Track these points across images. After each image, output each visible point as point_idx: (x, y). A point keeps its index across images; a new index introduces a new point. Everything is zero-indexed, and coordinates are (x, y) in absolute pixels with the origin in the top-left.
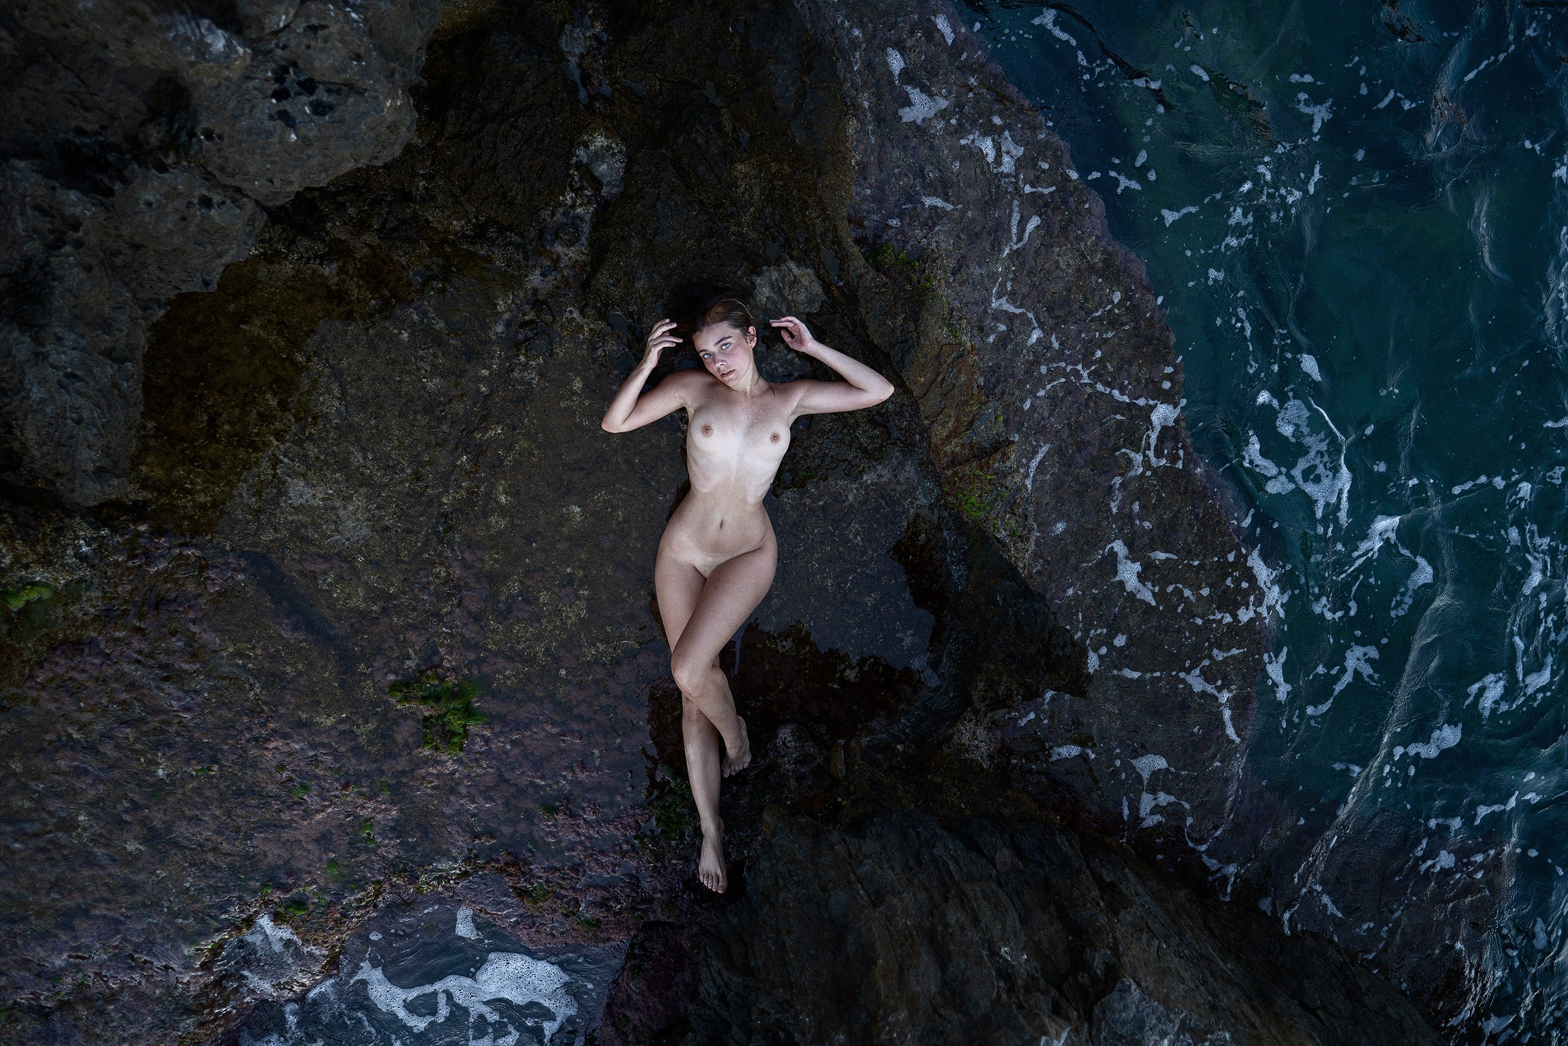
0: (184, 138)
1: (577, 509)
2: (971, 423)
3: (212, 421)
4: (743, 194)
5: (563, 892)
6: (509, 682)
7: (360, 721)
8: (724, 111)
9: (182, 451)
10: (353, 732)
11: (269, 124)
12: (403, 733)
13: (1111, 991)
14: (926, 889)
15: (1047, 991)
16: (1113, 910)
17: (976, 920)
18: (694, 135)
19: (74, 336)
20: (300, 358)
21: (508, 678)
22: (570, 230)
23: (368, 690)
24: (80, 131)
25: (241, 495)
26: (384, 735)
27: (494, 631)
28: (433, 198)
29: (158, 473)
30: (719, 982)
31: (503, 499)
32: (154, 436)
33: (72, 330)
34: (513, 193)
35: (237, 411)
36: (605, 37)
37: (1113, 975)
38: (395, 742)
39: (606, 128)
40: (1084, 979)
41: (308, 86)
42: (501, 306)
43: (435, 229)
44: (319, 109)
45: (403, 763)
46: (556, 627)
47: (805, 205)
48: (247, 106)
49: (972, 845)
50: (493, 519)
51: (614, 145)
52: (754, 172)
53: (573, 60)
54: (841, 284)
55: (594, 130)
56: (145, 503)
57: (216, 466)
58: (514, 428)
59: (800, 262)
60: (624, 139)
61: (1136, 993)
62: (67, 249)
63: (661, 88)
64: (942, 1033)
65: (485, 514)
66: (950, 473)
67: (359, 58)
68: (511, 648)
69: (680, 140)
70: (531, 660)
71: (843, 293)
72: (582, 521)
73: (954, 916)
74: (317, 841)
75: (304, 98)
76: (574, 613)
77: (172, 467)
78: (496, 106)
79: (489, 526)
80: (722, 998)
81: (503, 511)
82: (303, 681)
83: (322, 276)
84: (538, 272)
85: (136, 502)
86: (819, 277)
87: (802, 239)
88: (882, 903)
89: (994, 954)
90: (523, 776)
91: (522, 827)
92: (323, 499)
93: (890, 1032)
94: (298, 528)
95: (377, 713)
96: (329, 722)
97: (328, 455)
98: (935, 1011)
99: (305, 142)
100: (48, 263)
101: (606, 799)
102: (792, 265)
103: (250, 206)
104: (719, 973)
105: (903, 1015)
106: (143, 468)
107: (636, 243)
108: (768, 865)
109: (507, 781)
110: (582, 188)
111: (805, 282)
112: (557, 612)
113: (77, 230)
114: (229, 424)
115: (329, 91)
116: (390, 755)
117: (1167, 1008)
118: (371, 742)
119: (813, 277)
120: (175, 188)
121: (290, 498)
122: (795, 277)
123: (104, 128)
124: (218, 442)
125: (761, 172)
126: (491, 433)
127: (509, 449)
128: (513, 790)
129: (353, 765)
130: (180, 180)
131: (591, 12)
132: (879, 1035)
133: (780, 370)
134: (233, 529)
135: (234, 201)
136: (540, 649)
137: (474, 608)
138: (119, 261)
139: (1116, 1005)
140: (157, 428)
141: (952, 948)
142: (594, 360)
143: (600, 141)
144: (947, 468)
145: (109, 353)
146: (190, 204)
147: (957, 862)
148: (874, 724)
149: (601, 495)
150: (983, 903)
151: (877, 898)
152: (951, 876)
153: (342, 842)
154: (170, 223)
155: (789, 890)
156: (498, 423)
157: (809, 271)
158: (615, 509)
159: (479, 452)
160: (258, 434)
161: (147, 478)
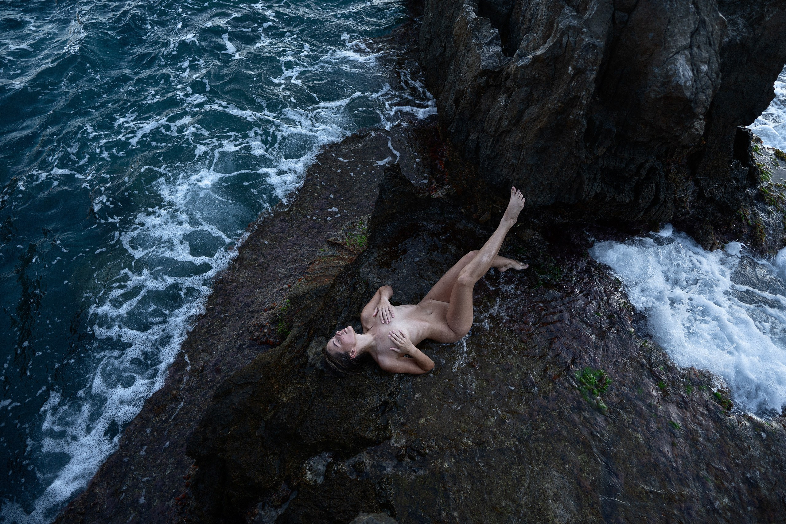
4: (294, 393)
8: (266, 420)
13: (488, 70)
14: (504, 141)
15: (504, 86)
16: (463, 92)
17: (501, 118)
18: (285, 421)
22: (358, 468)
30: (590, 185)
34: (359, 493)
36: (260, 504)
37: (484, 72)
39: (302, 475)
40: (491, 81)
47: (284, 366)
49: (478, 148)
51: (308, 467)
52: (283, 394)
53: (280, 511)
54: (306, 333)
55: (306, 482)
59: (308, 357)
60: (303, 463)
61: (483, 63)
63: (271, 454)
64: (543, 93)
69: (290, 426)
71: (309, 330)
73: (505, 123)
80: (595, 179)
84: (385, 472)
86: (308, 346)
87: (298, 361)
88: (520, 145)
89: (506, 105)
93: (556, 104)
97: (535, 515)
98: (538, 101)
102: (310, 359)
104: (588, 185)
105: (548, 105)
107: (345, 426)
108: (539, 199)
111: (313, 351)
117: (480, 55)
119: (310, 348)
121: (568, 519)
122: (314, 355)
125: (281, 392)
131: (252, 518)
132: (560, 106)
139: (491, 66)
141: (515, 112)
143: (309, 476)
147: (487, 145)
148: (462, 227)
150: (493, 123)
151: (520, 148)
152: (493, 141)
155: (542, 181)
157: (308, 351)
159: (480, 444)
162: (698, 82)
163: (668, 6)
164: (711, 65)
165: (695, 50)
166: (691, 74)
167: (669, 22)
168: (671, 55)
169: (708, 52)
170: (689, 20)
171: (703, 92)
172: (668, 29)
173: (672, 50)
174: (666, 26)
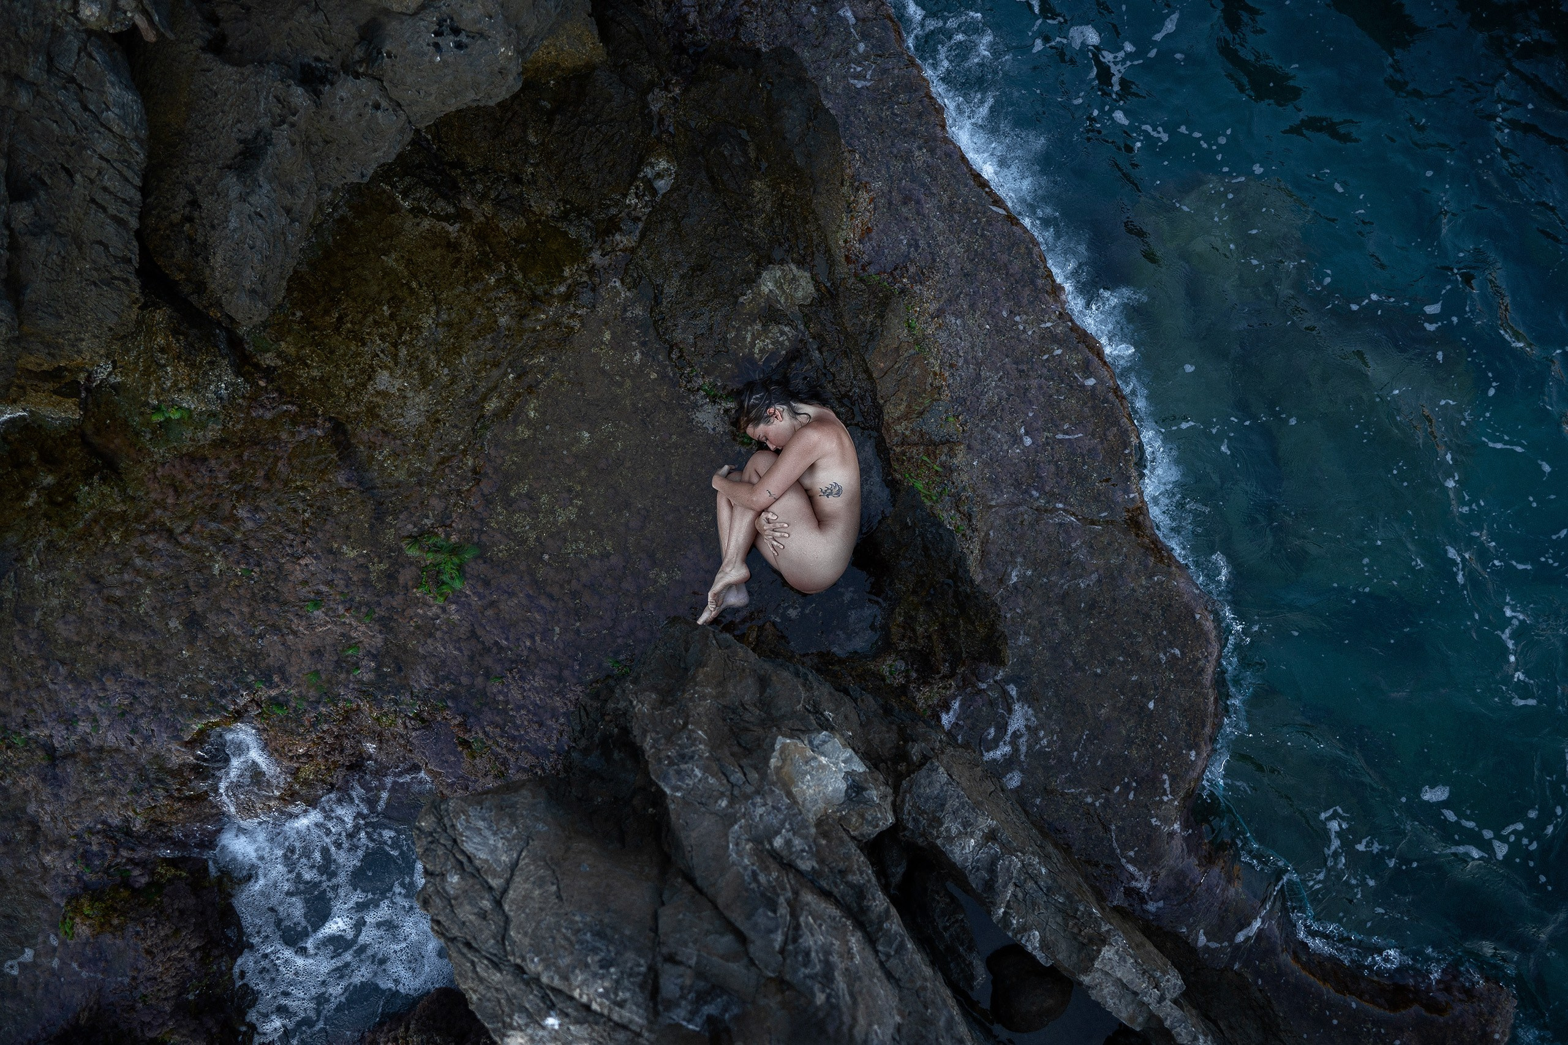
0: (375, 54)
1: (587, 435)
2: (921, 414)
3: (340, 319)
4: (758, 203)
5: (499, 750)
6: (500, 555)
7: (376, 560)
9: (313, 337)
10: (367, 567)
11: (426, 48)
12: (406, 576)
19: (269, 188)
20: (414, 285)
21: (501, 551)
23: (390, 535)
24: (317, 59)
25: (342, 376)
26: (391, 576)
27: (499, 514)
28: (535, 182)
29: (292, 350)
31: (532, 414)
32: (299, 323)
33: (270, 182)
35: (360, 315)
37: (926, 761)
38: (397, 583)
39: (669, 155)
41: (456, 31)
42: (567, 272)
43: (534, 213)
44: (459, 46)
45: (397, 601)
46: (548, 522)
47: (805, 221)
48: (416, 36)
50: (520, 428)
51: (672, 168)
52: (767, 190)
54: (828, 285)
55: (660, 155)
56: (275, 368)
57: (332, 352)
58: (554, 360)
59: (799, 265)
60: (680, 165)
62: (285, 126)
65: (515, 422)
66: (898, 450)
67: (491, 17)
68: (509, 529)
70: (523, 541)
71: (829, 292)
72: (589, 445)
74: (312, 654)
75: (452, 37)
76: (566, 515)
77: (302, 347)
78: (589, 116)
79: (516, 433)
81: (529, 423)
82: (343, 518)
83: (447, 232)
84: (599, 252)
85: (269, 367)
86: (814, 280)
87: (802, 247)
90: (492, 635)
91: (479, 681)
92: (399, 390)
94: (374, 407)
95: (390, 557)
96: (352, 554)
99: (445, 64)
100: (271, 134)
101: (556, 672)
102: (793, 267)
103: (404, 117)
106: (283, 344)
109: (478, 638)
110: (644, 195)
112: (553, 512)
113: (294, 115)
114: (351, 322)
115: (468, 36)
116: (391, 593)
118: (379, 579)
119: (809, 280)
120: (360, 91)
121: (376, 384)
122: (795, 277)
123: (331, 58)
124: (339, 335)
125: (773, 190)
126: (536, 361)
127: (546, 375)
128: (480, 646)
129: (360, 595)
130: (365, 86)
131: (674, 82)
133: (770, 346)
134: (328, 399)
135: (394, 110)
136: (533, 535)
137: (486, 491)
138: (314, 149)
139: (922, 781)
140: (302, 318)
142: (624, 320)
143: (663, 164)
144: (897, 445)
145: (288, 211)
146: (366, 104)
149: (608, 427)
153: (329, 657)
154: (351, 115)
156: (543, 354)
157: (806, 273)
158: (616, 439)
159: (523, 374)
160: (368, 334)
161: (283, 352)
162: (449, 843)
163: (578, 918)
164: (446, 903)
165: (486, 904)
166: (469, 847)
167: (559, 897)
168: (524, 854)
169: (464, 923)
170: (526, 934)
171: (431, 834)
172: (553, 884)
173: (527, 861)
174: (562, 886)
